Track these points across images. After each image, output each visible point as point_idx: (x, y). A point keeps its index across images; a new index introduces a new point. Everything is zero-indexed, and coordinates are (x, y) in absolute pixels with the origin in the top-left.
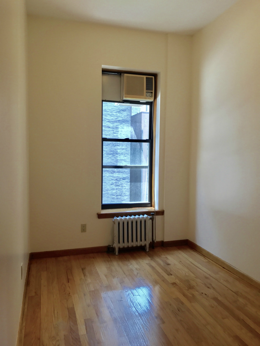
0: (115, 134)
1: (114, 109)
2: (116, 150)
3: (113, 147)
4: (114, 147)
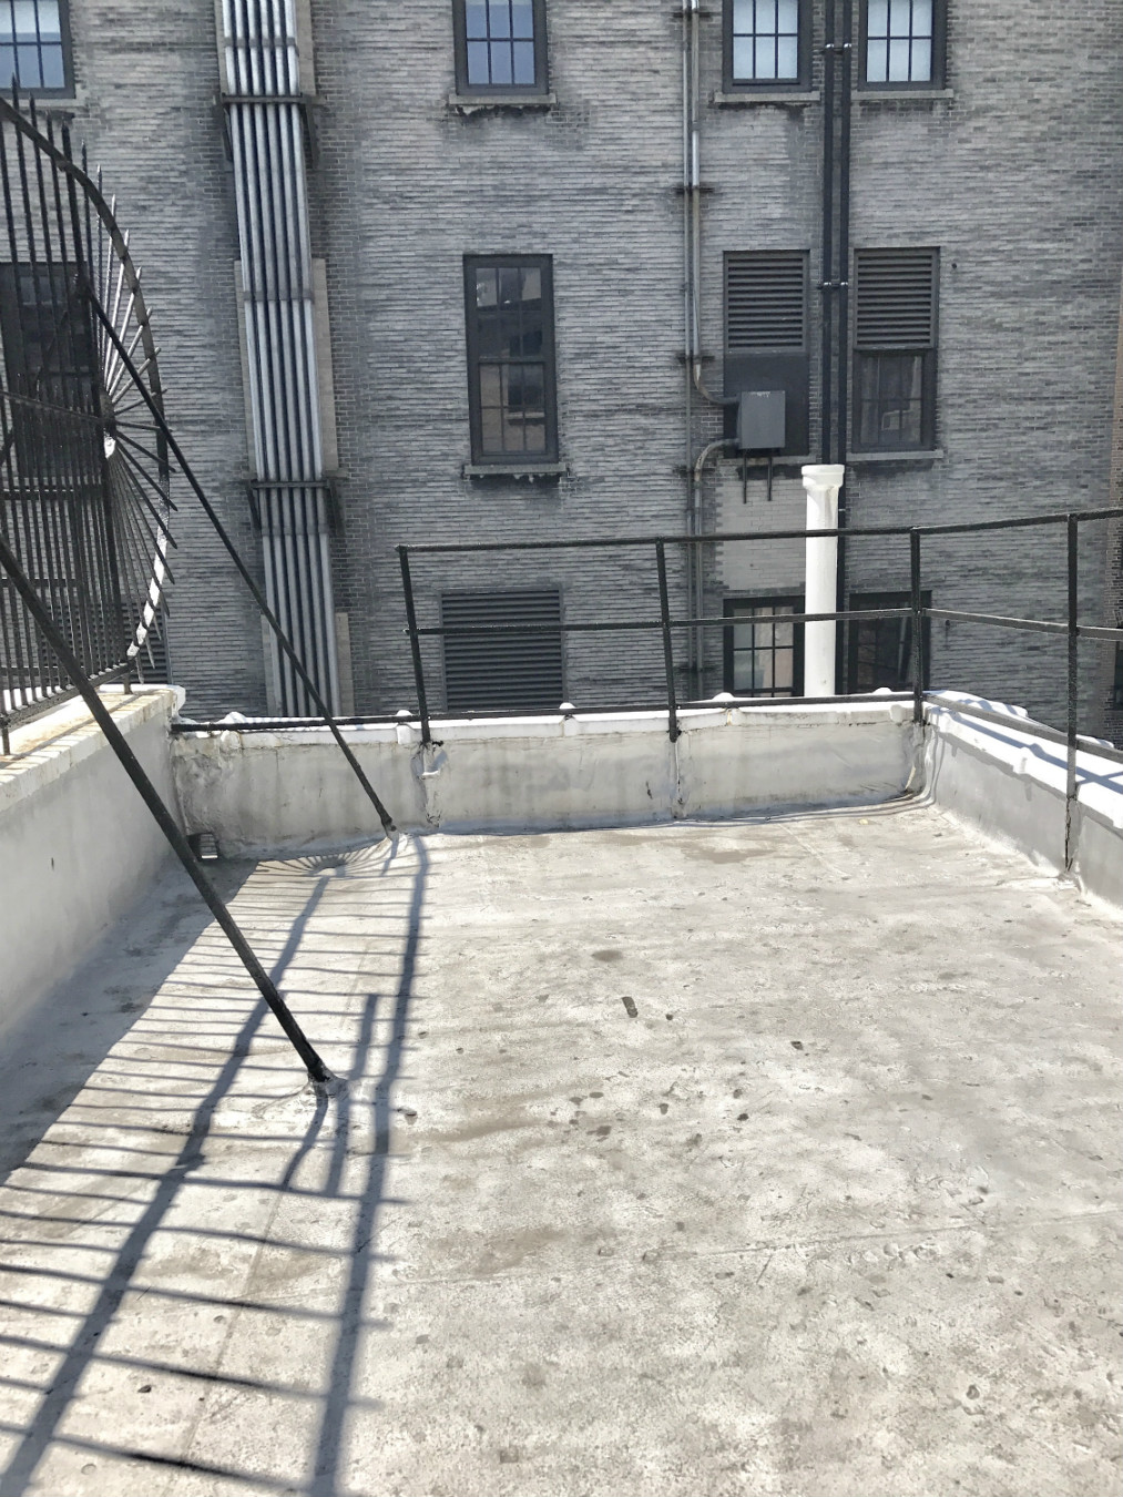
0: (1027, 364)
1: (1028, 220)
2: (1028, 451)
3: (1014, 438)
4: (1024, 438)
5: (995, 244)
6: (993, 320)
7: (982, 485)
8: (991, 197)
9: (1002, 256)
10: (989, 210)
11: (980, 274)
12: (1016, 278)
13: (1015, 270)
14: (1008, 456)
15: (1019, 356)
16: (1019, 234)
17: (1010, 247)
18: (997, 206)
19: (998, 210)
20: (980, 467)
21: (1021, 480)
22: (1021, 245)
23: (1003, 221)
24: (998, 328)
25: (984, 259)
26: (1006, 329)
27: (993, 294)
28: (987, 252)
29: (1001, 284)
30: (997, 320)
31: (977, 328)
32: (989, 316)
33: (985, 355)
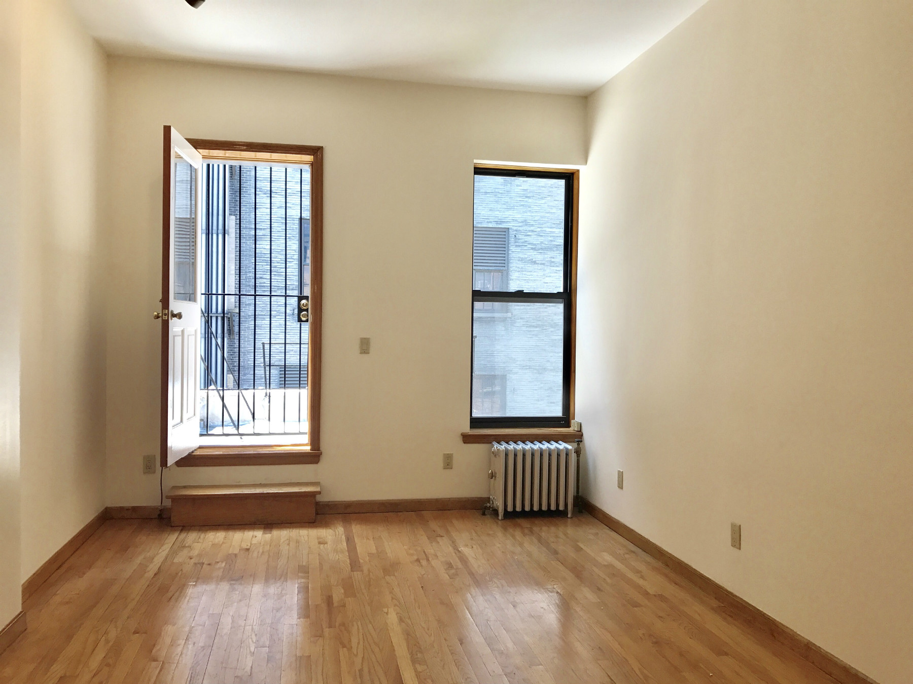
5: (532, 228)
6: (532, 259)
7: (528, 329)
8: (530, 209)
9: (535, 233)
10: (530, 214)
11: (526, 240)
12: (542, 243)
13: (541, 239)
14: (539, 317)
15: (544, 275)
16: (542, 225)
17: (539, 230)
18: (533, 212)
19: (533, 214)
20: (527, 322)
21: (545, 328)
22: (544, 229)
23: (535, 219)
24: (535, 263)
25: (528, 234)
26: (538, 264)
27: (532, 249)
28: (530, 231)
29: (535, 245)
30: (534, 260)
31: (525, 262)
32: (531, 258)
33: (529, 274)
